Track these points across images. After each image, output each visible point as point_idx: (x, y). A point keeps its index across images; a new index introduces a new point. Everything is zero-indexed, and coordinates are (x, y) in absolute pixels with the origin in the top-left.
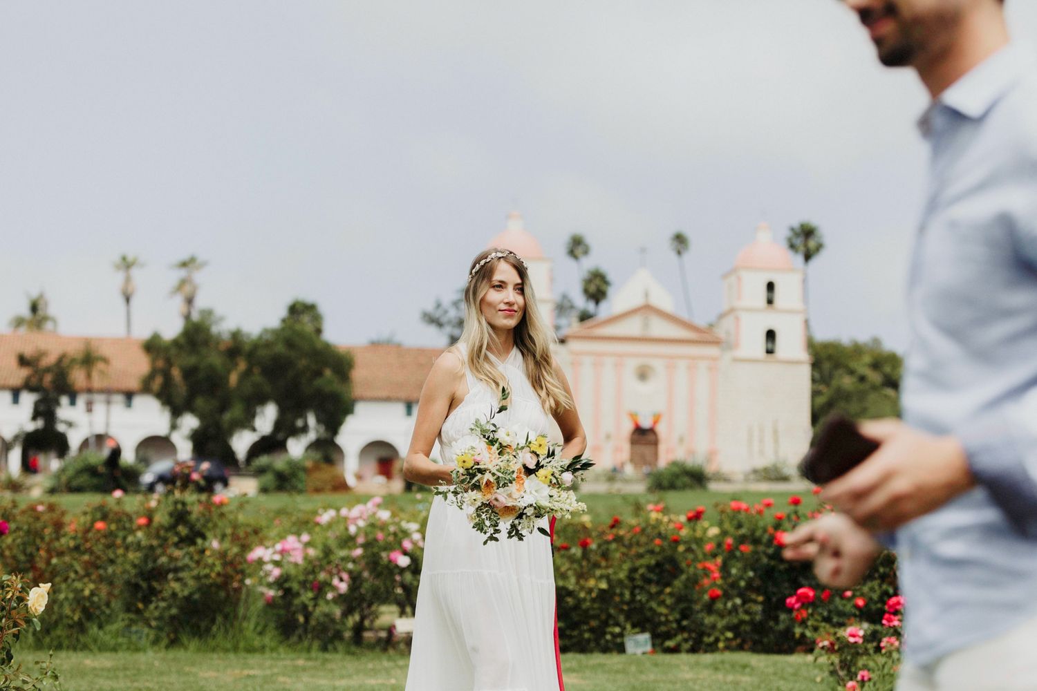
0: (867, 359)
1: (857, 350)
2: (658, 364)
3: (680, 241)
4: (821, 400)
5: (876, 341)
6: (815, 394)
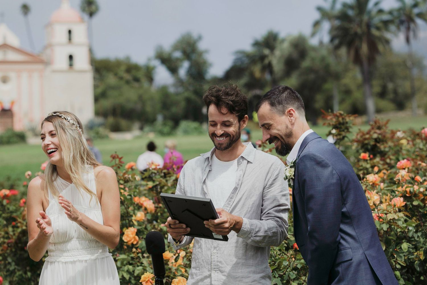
0: (123, 68)
1: (118, 63)
2: (12, 75)
3: (26, 9)
4: (99, 90)
5: (128, 58)
6: (95, 87)
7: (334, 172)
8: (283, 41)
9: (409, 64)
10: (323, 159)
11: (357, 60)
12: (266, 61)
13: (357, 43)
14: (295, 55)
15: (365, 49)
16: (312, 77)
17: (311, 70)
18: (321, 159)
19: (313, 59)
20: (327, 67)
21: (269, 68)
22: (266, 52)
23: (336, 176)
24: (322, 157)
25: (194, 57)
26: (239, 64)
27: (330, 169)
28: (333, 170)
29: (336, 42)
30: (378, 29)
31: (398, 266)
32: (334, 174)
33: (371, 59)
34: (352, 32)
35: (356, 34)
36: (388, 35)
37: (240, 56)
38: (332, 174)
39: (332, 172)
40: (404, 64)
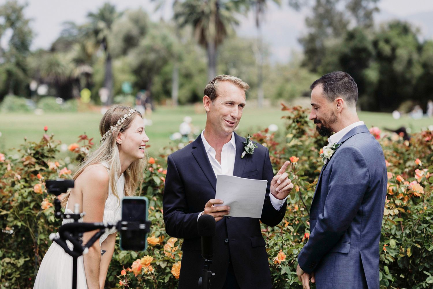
7: (368, 174)
8: (121, 14)
9: (255, 48)
10: (363, 159)
11: (203, 41)
12: (101, 36)
13: (204, 22)
14: (135, 32)
15: (211, 29)
16: (152, 57)
17: (151, 49)
18: (361, 158)
19: (154, 38)
20: (169, 48)
21: (103, 43)
22: (101, 25)
23: (367, 178)
24: (363, 156)
25: (18, 24)
26: (66, 35)
27: (365, 170)
28: (367, 172)
29: (181, 20)
30: (228, 9)
31: (387, 262)
32: (367, 176)
33: (218, 42)
34: (199, 10)
35: (203, 13)
36: (238, 16)
37: (68, 27)
38: (365, 176)
39: (366, 172)
40: (250, 49)
